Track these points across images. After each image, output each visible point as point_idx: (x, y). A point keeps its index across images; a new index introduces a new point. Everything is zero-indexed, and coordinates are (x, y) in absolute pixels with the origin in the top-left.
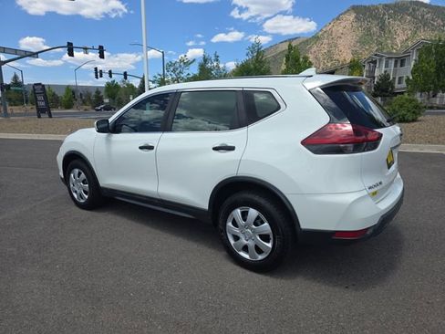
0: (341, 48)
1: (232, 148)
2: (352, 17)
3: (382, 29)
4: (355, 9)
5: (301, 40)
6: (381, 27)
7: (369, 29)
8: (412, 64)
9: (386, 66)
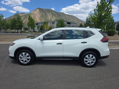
0: (37, 18)
1: (86, 42)
2: (38, 10)
3: (46, 14)
4: (39, 9)
5: (26, 14)
6: (45, 14)
7: (43, 14)
8: (56, 24)
9: (50, 24)
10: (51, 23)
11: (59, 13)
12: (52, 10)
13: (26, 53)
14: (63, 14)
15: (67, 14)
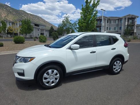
1: (115, 49)
8: (18, 25)
9: (9, 25)
10: (11, 24)
11: (18, 11)
12: (6, 5)
13: (53, 70)
14: (24, 12)
15: (30, 14)
